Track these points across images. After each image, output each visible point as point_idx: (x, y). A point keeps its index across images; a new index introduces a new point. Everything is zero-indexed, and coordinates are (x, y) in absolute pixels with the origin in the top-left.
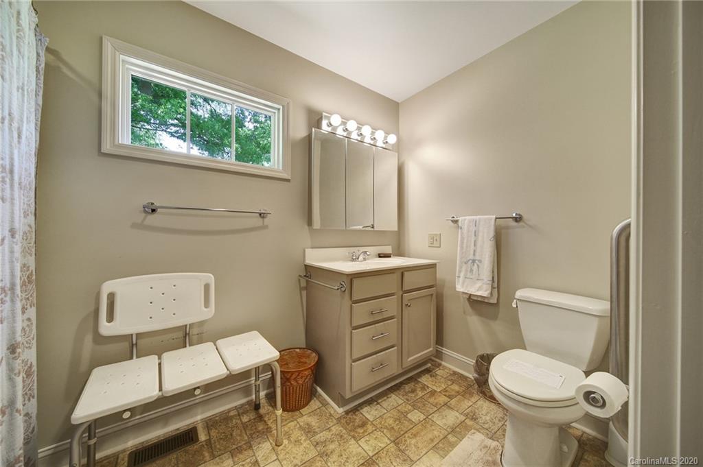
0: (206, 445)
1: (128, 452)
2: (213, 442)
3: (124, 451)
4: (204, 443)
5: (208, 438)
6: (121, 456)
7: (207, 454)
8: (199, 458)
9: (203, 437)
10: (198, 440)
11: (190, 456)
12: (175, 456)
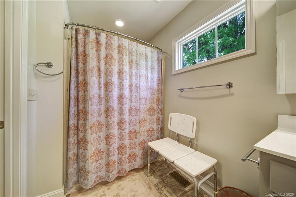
0: (184, 192)
1: (175, 170)
2: (186, 194)
3: (175, 169)
4: (185, 190)
5: (187, 191)
6: (174, 169)
7: (180, 194)
8: (177, 192)
9: (187, 189)
10: (185, 188)
11: (178, 188)
12: (177, 183)
